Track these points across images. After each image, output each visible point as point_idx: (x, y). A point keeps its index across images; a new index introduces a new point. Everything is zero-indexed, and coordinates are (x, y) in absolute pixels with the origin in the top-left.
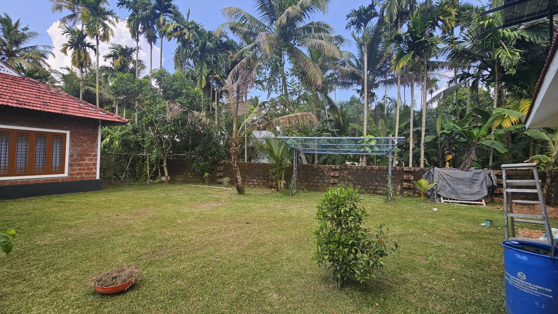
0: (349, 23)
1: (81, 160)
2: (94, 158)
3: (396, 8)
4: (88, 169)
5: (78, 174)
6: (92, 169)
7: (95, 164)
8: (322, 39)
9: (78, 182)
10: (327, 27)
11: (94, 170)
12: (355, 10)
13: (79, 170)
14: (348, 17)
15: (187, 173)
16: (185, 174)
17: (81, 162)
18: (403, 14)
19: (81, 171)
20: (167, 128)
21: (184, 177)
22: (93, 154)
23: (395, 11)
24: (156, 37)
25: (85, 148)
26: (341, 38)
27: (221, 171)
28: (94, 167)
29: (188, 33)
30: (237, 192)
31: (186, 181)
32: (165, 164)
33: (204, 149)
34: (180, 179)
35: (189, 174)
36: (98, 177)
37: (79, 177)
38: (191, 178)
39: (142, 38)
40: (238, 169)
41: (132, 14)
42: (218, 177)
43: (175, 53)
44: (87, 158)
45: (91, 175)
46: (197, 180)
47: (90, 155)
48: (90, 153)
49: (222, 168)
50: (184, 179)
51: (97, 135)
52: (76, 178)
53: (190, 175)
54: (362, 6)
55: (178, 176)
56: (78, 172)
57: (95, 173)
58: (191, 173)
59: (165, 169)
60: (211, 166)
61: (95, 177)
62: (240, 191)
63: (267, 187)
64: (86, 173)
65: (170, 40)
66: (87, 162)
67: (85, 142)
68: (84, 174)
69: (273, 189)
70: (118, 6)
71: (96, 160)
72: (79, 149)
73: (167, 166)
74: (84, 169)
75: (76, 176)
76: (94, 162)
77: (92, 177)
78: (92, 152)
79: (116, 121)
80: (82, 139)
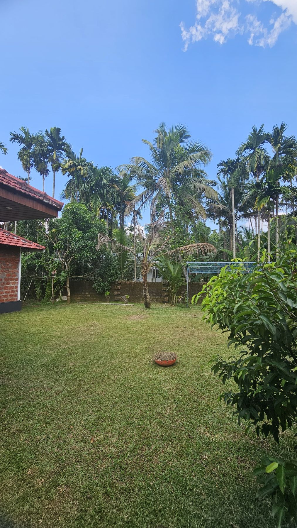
0: (219, 170)
1: (7, 284)
2: (16, 281)
3: (256, 163)
4: (12, 292)
5: (5, 296)
6: (15, 291)
7: (17, 287)
8: (202, 183)
9: (4, 303)
10: (202, 172)
11: (16, 293)
12: (224, 161)
13: (6, 292)
14: (219, 166)
15: (85, 292)
16: (83, 293)
17: (7, 286)
18: (260, 168)
19: (7, 294)
20: (84, 254)
21: (82, 297)
22: (15, 278)
23: (256, 165)
24: (48, 170)
25: (10, 273)
26: (215, 183)
27: (118, 290)
28: (16, 290)
29: (83, 170)
30: (145, 307)
31: (84, 300)
32: (68, 285)
33: (104, 271)
34: (78, 298)
35: (87, 293)
36: (19, 299)
37: (5, 299)
38: (89, 297)
39: (33, 170)
40: (147, 287)
41: (23, 149)
42: (116, 295)
43: (66, 185)
44: (11, 282)
45: (14, 297)
46: (95, 298)
47: (13, 279)
48: (13, 277)
49: (119, 287)
50: (81, 298)
51: (19, 261)
52: (3, 300)
53: (88, 295)
54: (230, 158)
55: (76, 295)
56: (4, 294)
57: (16, 295)
58: (89, 292)
59: (68, 290)
60: (109, 286)
61: (17, 299)
62: (147, 306)
63: (160, 302)
64: (10, 295)
65: (64, 174)
66: (11, 285)
67: (10, 267)
68: (9, 297)
69: (166, 304)
70: (11, 140)
71: (18, 283)
72: (6, 273)
73: (70, 287)
74: (9, 292)
75: (3, 298)
76: (16, 285)
77: (15, 299)
78: (15, 276)
79: (35, 249)
80: (8, 265)
